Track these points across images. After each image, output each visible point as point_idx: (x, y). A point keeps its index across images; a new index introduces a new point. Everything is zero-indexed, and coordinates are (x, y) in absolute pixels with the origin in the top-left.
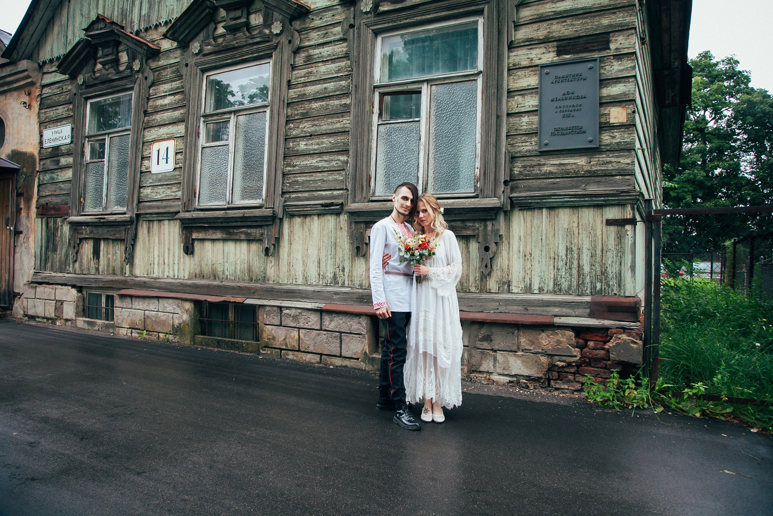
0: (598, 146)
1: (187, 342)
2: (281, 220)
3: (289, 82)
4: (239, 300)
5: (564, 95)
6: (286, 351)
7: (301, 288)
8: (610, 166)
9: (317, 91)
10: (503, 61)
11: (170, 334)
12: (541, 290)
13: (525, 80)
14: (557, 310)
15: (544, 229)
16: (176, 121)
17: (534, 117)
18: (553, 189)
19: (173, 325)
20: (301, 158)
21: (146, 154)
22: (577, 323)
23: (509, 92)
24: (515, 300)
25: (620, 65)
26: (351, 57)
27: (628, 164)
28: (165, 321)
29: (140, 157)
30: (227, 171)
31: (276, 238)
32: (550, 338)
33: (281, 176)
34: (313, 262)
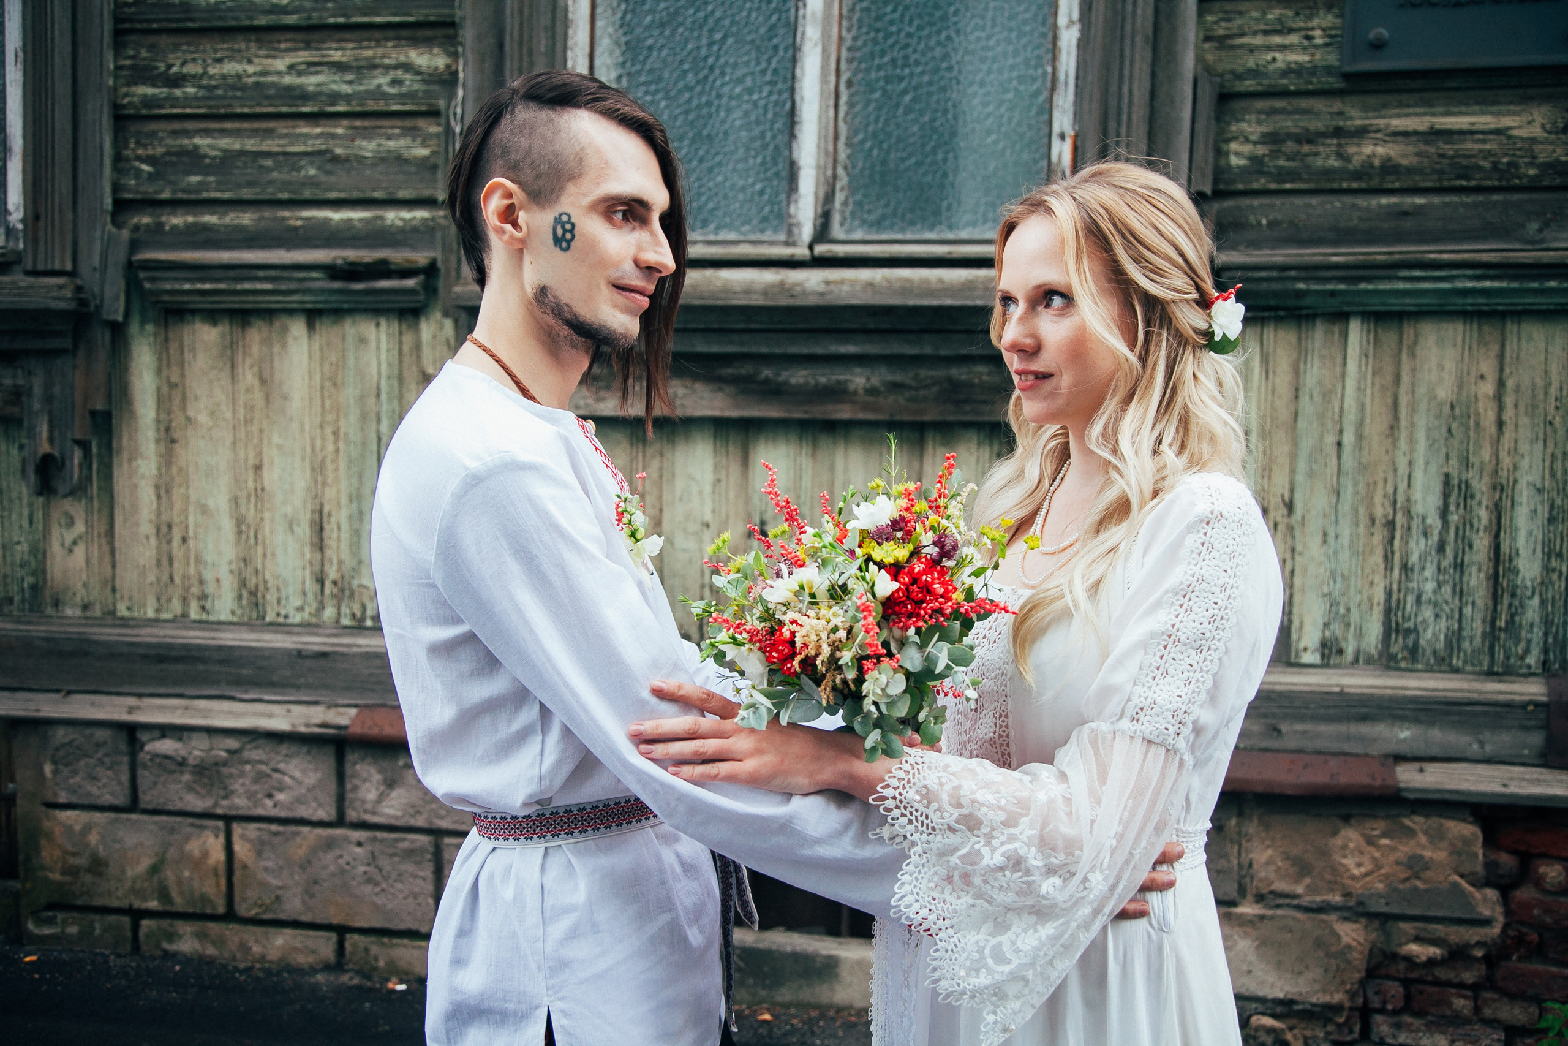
2: (118, 332)
6: (165, 923)
7: (229, 638)
12: (1330, 651)
14: (1405, 734)
15: (1350, 403)
18: (1399, 237)
20: (207, 44)
22: (1497, 788)
31: (93, 413)
32: (1378, 847)
33: (106, 121)
34: (291, 524)
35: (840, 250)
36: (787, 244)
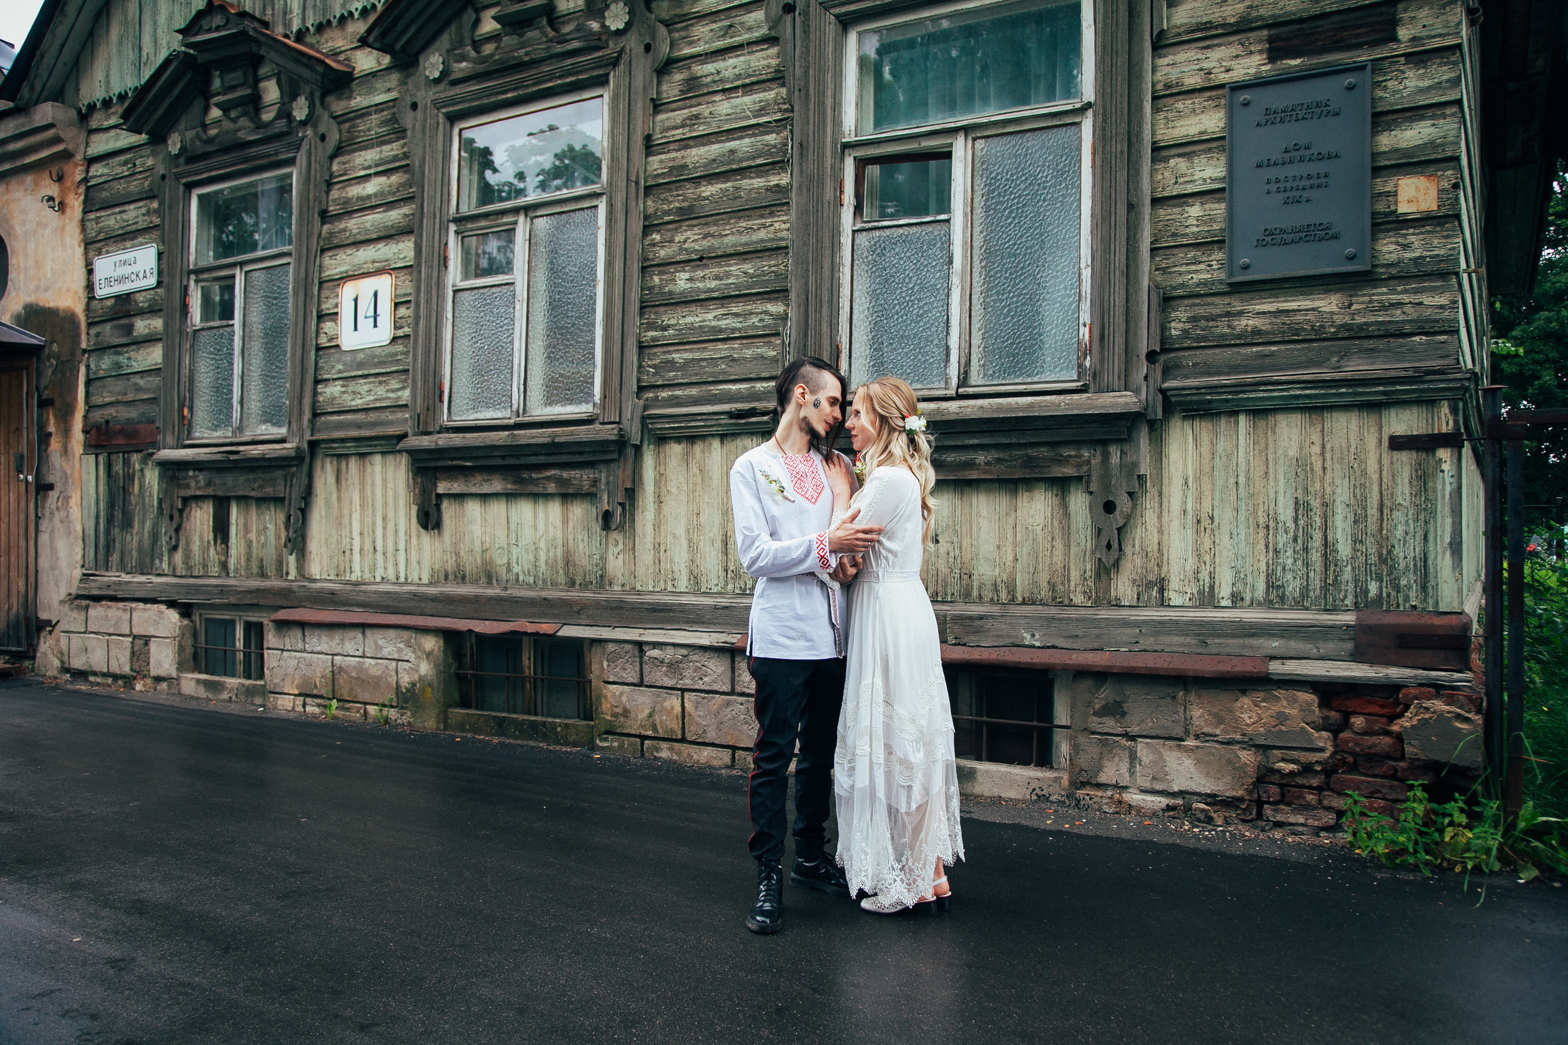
0: (1369, 268)
1: (430, 723)
2: (638, 449)
3: (648, 138)
4: (546, 628)
5: (1286, 151)
6: (655, 742)
7: (685, 600)
8: (1399, 312)
9: (712, 157)
10: (1140, 77)
11: (392, 707)
12: (1236, 599)
13: (1194, 120)
14: (1275, 644)
15: (1241, 460)
16: (393, 232)
17: (1216, 206)
18: (1261, 369)
19: (398, 686)
20: (679, 309)
21: (327, 306)
22: (1324, 673)
23: (1156, 149)
24: (1177, 622)
25: (1421, 78)
26: (789, 79)
27: (1442, 307)
28: (380, 678)
29: (315, 314)
30: (512, 342)
31: (626, 489)
32: (1260, 707)
33: (635, 350)
34: (713, 542)
35: (970, 390)
36: (946, 389)
